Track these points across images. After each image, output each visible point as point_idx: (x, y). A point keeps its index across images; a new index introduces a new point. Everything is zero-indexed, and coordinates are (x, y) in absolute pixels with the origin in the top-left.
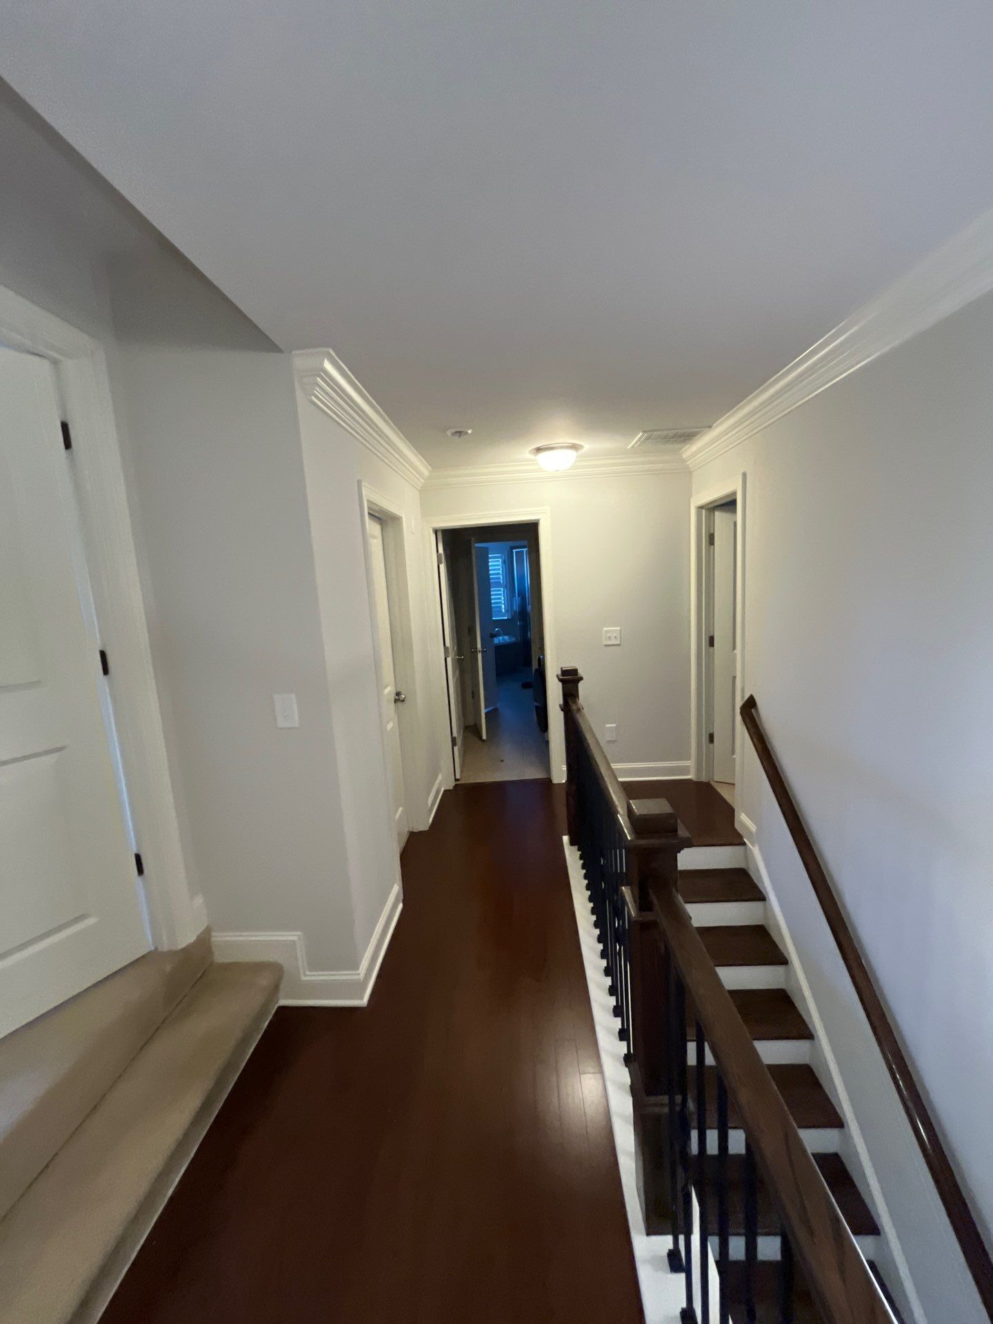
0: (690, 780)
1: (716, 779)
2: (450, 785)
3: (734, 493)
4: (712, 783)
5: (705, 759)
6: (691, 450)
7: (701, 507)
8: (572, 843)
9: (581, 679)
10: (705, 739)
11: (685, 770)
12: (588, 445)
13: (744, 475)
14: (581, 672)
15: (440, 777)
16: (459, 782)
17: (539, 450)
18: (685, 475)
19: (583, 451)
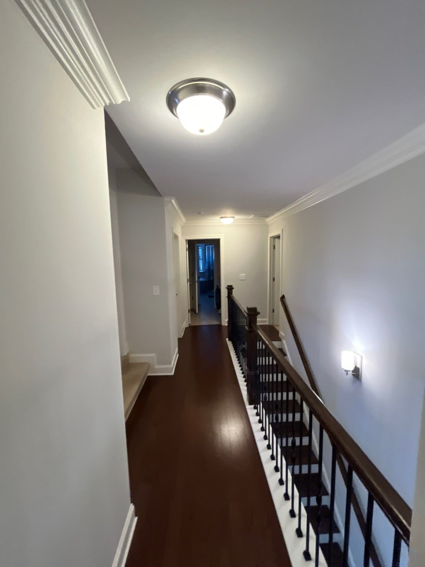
0: (266, 325)
1: (275, 324)
2: (188, 326)
3: (280, 235)
4: (274, 326)
5: (272, 318)
6: (268, 220)
7: (271, 237)
8: (229, 340)
9: (233, 288)
10: (271, 310)
11: (265, 321)
12: (237, 217)
13: (282, 230)
14: (233, 286)
15: (184, 323)
16: (190, 325)
17: (222, 218)
18: (267, 226)
19: (235, 218)
